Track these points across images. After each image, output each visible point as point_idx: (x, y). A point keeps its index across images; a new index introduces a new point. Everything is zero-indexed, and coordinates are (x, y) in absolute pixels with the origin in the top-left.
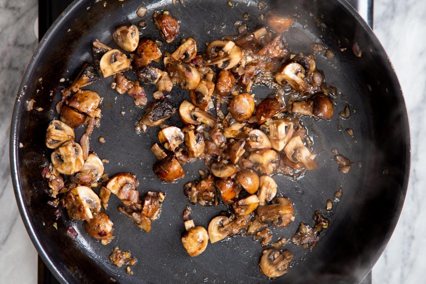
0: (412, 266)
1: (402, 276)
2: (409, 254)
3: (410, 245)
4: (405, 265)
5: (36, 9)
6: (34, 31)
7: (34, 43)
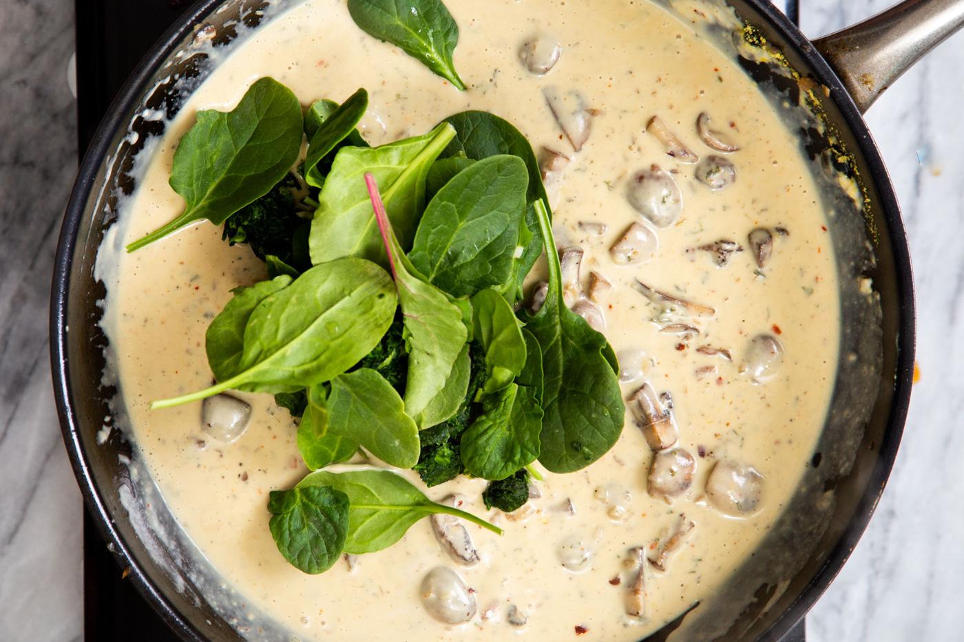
0: (891, 574)
1: (870, 597)
2: (884, 549)
3: (886, 531)
4: (877, 573)
5: (70, 36)
6: (67, 83)
7: (68, 109)
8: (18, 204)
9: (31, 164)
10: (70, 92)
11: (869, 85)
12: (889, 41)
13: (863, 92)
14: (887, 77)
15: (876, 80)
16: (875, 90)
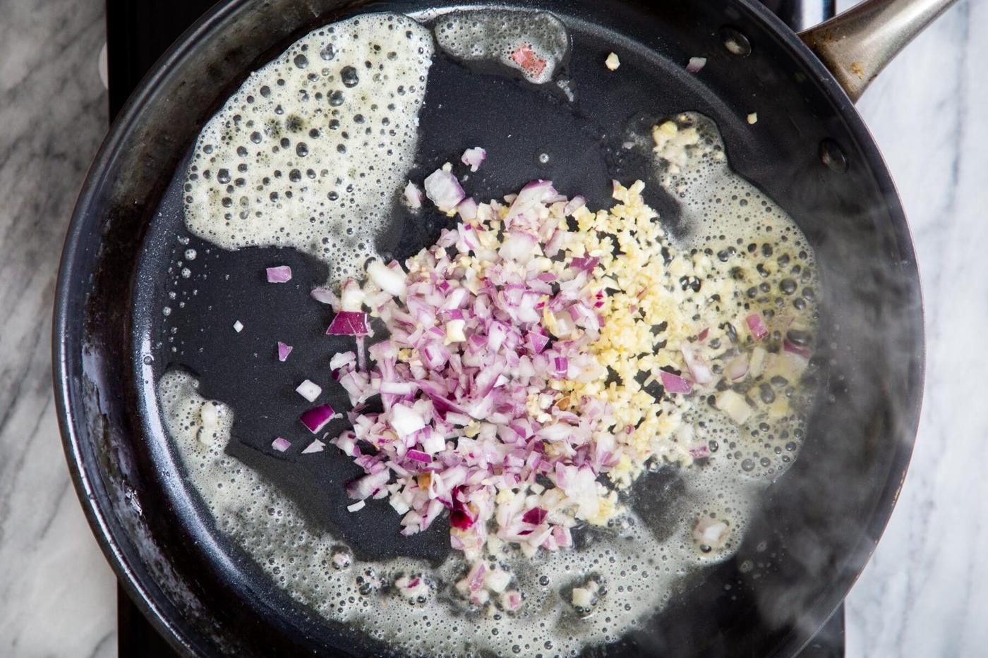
2: (923, 540)
3: (925, 522)
5: (102, 26)
6: (98, 74)
7: (100, 100)
8: (49, 196)
9: (62, 156)
10: (101, 83)
11: (859, 74)
12: (874, 29)
13: (854, 81)
14: (875, 65)
15: (866, 69)
16: (865, 78)
